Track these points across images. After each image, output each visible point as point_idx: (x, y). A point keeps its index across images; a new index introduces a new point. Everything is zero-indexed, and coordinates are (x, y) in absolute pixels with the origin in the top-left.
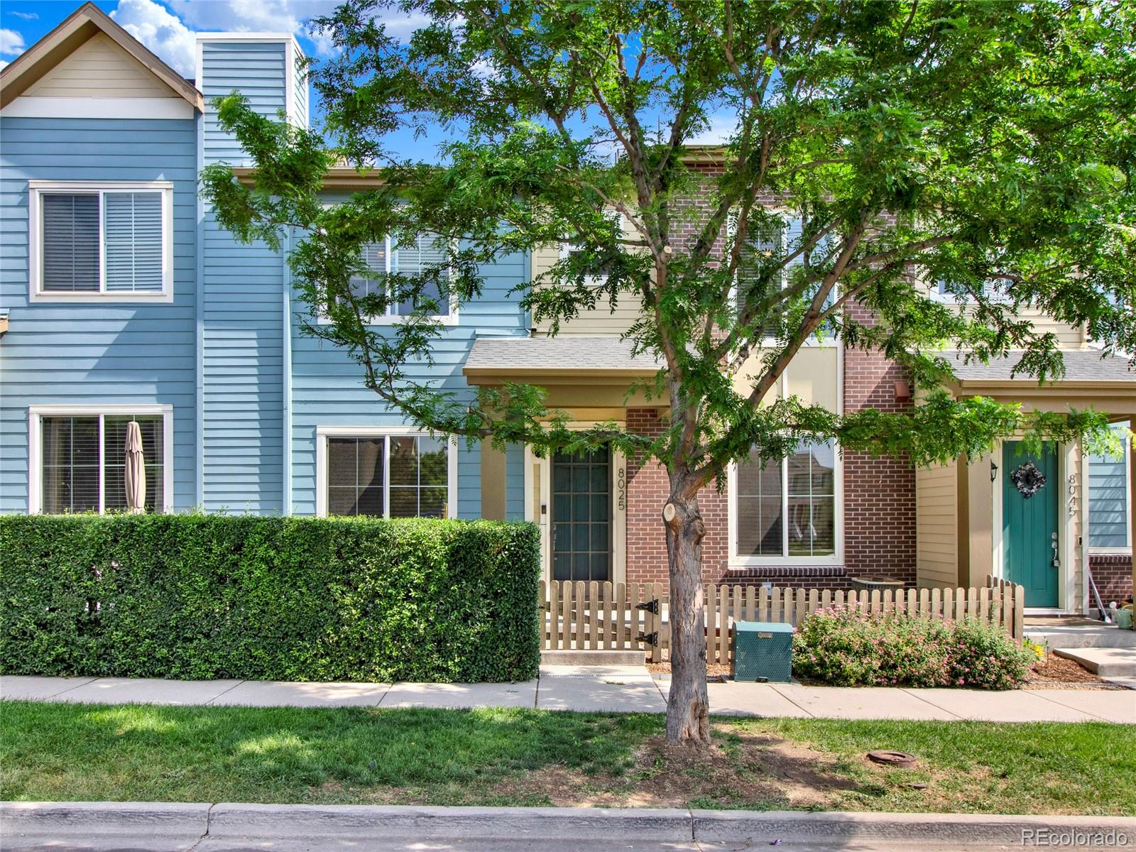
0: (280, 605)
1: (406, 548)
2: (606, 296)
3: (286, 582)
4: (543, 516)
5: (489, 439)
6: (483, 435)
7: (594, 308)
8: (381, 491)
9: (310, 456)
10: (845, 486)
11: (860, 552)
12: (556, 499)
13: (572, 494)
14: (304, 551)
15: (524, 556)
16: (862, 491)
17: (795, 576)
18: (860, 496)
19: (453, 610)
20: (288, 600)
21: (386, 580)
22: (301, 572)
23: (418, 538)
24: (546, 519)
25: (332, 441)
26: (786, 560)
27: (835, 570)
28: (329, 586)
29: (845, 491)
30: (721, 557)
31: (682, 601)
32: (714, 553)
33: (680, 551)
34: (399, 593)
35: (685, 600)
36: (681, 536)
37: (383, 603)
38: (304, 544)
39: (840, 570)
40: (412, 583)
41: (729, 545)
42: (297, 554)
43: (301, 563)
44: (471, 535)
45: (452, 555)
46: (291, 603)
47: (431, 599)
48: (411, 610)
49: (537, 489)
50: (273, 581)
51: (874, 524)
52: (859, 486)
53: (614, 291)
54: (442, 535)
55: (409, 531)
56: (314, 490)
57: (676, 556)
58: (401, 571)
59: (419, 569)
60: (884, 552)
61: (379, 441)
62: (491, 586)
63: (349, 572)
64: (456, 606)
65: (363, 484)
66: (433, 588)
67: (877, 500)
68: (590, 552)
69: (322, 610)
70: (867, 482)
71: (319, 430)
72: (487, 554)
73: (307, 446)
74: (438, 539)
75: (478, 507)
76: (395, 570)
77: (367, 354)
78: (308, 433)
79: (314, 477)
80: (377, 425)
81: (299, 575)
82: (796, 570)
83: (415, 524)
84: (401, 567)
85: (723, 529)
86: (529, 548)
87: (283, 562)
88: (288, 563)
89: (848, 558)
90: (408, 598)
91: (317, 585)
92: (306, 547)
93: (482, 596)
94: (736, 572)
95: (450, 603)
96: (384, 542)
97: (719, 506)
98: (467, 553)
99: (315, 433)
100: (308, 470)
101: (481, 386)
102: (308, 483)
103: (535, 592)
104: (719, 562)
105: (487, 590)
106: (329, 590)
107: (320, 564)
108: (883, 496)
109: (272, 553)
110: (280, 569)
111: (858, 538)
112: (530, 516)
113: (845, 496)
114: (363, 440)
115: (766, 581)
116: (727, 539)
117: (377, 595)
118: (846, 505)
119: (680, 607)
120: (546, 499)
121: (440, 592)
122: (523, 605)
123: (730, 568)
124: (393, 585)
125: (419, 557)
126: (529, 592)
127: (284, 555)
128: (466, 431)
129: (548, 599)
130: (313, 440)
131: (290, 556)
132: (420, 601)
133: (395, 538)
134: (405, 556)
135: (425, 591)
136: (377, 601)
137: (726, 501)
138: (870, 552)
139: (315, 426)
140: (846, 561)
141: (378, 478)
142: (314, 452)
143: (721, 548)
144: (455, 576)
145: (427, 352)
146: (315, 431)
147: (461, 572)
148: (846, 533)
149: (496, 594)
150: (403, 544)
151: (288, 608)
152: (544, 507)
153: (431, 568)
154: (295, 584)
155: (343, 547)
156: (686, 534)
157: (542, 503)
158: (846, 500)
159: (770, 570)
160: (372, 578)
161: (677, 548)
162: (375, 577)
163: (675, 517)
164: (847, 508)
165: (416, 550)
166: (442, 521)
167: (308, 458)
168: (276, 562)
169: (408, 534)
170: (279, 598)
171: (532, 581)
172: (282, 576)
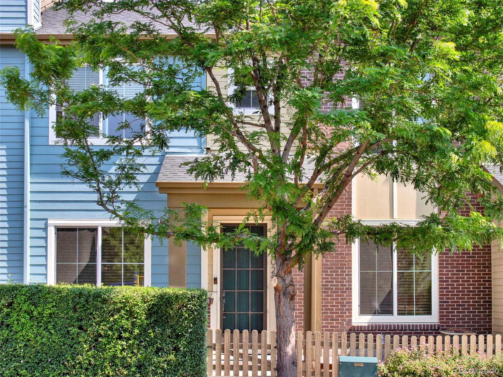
0: (37, 342)
1: (119, 305)
2: (230, 172)
3: (41, 326)
4: (215, 286)
5: (172, 238)
6: (168, 236)
7: (224, 178)
8: (95, 266)
9: (43, 240)
10: (440, 264)
11: (450, 312)
12: (224, 274)
13: (236, 269)
14: (53, 307)
15: (196, 310)
16: (451, 267)
17: (402, 330)
18: (450, 271)
19: (149, 345)
20: (42, 338)
21: (105, 325)
22: (51, 320)
23: (126, 299)
24: (217, 288)
25: (60, 230)
26: (395, 319)
27: (431, 326)
28: (69, 329)
29: (440, 268)
30: (347, 316)
31: (282, 333)
32: (341, 313)
33: (281, 304)
34: (114, 334)
35: (284, 332)
36: (282, 296)
37: (104, 340)
38: (52, 302)
39: (435, 325)
40: (122, 328)
41: (353, 308)
42: (48, 308)
43: (50, 314)
44: (161, 297)
45: (149, 310)
46: (44, 340)
47: (135, 338)
48: (122, 345)
49: (211, 266)
50: (33, 326)
51: (460, 292)
52: (450, 264)
53: (234, 170)
54: (143, 296)
55: (120, 294)
56: (46, 266)
57: (279, 307)
58: (115, 320)
59: (127, 319)
60: (468, 312)
61: (94, 230)
62: (175, 330)
63: (81, 320)
64: (151, 343)
65: (82, 261)
66: (137, 331)
67: (462, 274)
68: (250, 313)
69: (64, 345)
70: (455, 261)
71: (49, 222)
72: (172, 309)
73: (42, 233)
74: (139, 299)
75: (166, 279)
76: (111, 319)
77: (98, 186)
78: (41, 224)
79: (46, 256)
80: (92, 219)
81: (49, 322)
82: (402, 326)
83: (124, 289)
84: (116, 317)
85: (348, 296)
86: (199, 305)
87: (39, 313)
88: (42, 314)
89: (441, 317)
90: (120, 338)
91: (61, 329)
92: (54, 304)
93: (169, 336)
94: (358, 327)
95: (147, 341)
96: (104, 301)
97: (345, 278)
98: (159, 308)
99: (46, 224)
100: (42, 251)
101: (169, 194)
102: (42, 261)
103: (204, 335)
104: (345, 320)
105: (172, 333)
106: (68, 331)
107: (63, 315)
108: (467, 271)
109: (33, 308)
110: (37, 318)
111: (448, 302)
112: (205, 285)
113: (440, 271)
114: (82, 229)
115: (380, 333)
116: (351, 303)
117: (100, 336)
118: (440, 278)
119: (281, 336)
120: (217, 273)
121: (141, 334)
122: (195, 343)
123: (353, 324)
124: (111, 329)
125: (127, 311)
126: (199, 334)
127: (40, 309)
128: (158, 234)
129: (214, 342)
130: (45, 229)
131: (44, 310)
132: (128, 339)
133: (112, 299)
134: (118, 310)
135: (131, 333)
136: (100, 339)
137: (351, 275)
138: (457, 312)
139: (47, 219)
140: (440, 319)
141: (93, 257)
142: (46, 238)
143: (346, 309)
144: (150, 324)
145: (135, 183)
146: (47, 222)
147: (155, 321)
148: (440, 298)
149: (177, 335)
150: (116, 303)
151: (42, 343)
152: (216, 279)
153: (135, 318)
154: (47, 328)
155: (78, 304)
156: (284, 294)
157: (214, 276)
158: (440, 275)
159: (383, 326)
160: (96, 324)
161: (279, 302)
162: (98, 324)
163: (278, 285)
164: (441, 281)
165: (125, 306)
166: (142, 287)
167: (42, 242)
168: (35, 313)
169: (120, 296)
170: (37, 337)
171: (202, 327)
172: (38, 323)
